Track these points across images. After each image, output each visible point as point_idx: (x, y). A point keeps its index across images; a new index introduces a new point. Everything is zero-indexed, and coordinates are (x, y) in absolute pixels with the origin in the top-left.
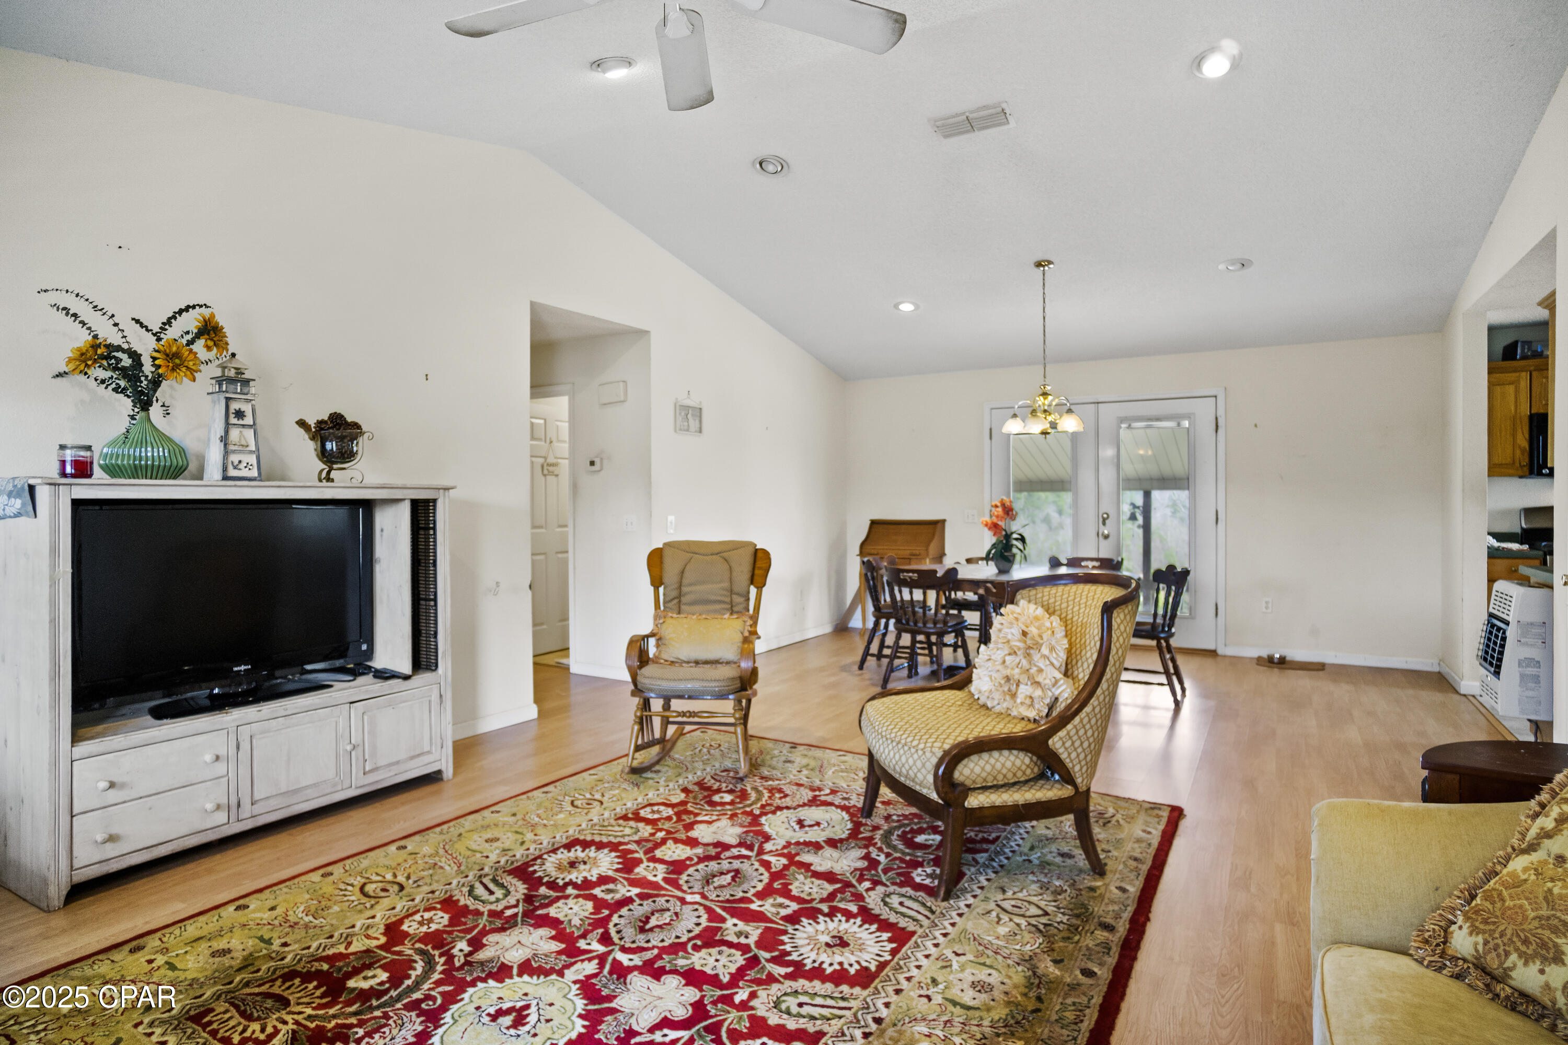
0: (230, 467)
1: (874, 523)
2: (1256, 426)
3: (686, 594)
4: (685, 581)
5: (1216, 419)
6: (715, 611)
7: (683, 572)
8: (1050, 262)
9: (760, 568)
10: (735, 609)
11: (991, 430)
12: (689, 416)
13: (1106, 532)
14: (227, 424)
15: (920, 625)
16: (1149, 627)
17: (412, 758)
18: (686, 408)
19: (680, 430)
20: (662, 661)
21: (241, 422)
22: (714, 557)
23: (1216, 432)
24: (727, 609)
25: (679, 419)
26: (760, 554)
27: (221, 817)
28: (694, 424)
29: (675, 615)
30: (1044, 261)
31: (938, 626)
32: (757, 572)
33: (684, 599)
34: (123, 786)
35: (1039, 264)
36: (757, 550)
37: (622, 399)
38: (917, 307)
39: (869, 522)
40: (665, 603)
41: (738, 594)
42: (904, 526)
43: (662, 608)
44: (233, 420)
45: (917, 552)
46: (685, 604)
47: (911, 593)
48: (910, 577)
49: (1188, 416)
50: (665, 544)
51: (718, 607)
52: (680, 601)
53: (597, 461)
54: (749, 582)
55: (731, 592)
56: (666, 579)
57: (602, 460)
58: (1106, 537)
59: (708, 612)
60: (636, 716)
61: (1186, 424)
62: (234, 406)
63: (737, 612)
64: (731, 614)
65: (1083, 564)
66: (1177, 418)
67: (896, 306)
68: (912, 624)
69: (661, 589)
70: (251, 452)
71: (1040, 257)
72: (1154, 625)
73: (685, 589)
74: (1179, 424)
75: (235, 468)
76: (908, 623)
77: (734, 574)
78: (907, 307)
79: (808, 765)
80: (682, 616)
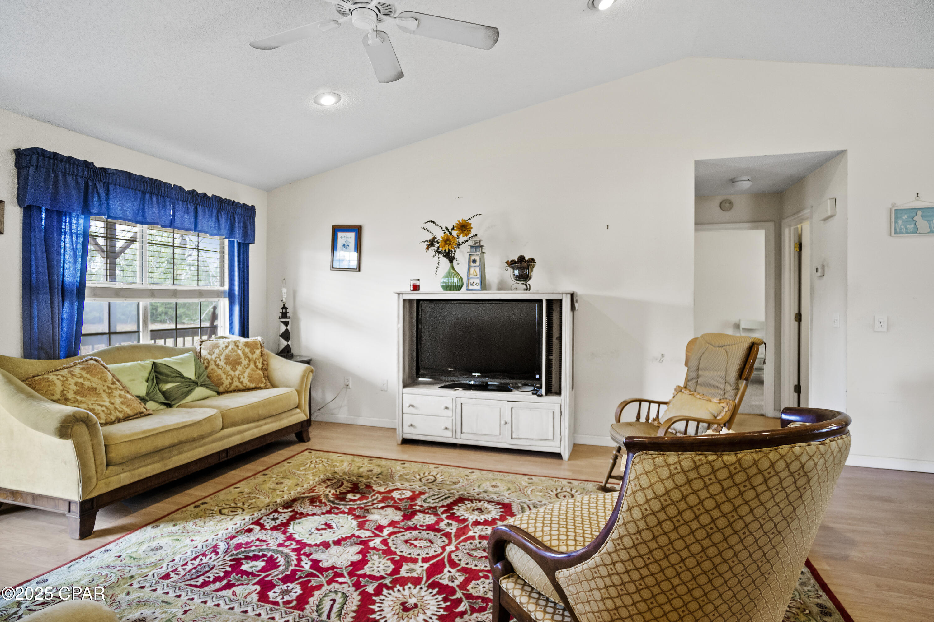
0: (470, 285)
6: (712, 394)
12: (917, 218)
14: (469, 265)
17: (541, 440)
18: (911, 211)
21: (475, 265)
22: (720, 348)
25: (898, 222)
27: (448, 434)
29: (686, 392)
32: (747, 365)
34: (417, 408)
40: (687, 381)
41: (728, 383)
44: (472, 264)
52: (697, 382)
53: (820, 268)
55: (725, 380)
59: (708, 394)
62: (473, 258)
64: (720, 399)
70: (478, 278)
73: (700, 372)
75: (472, 285)
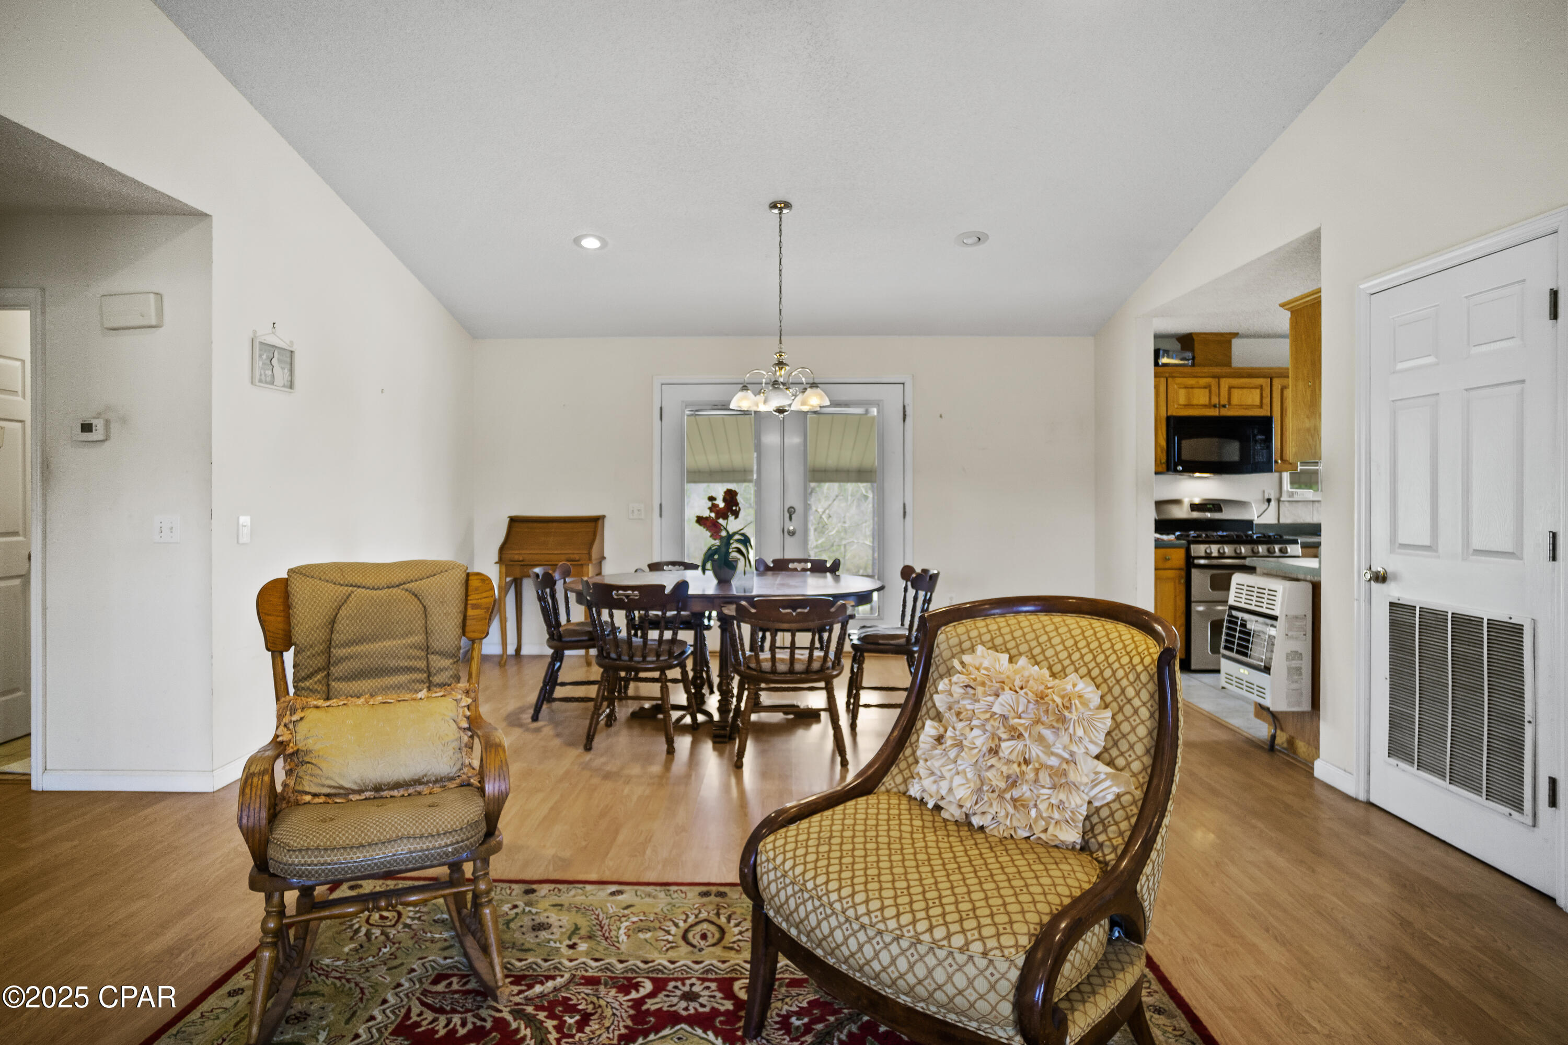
1: (513, 521)
2: (941, 416)
3: (341, 660)
4: (338, 638)
5: (904, 407)
6: (398, 687)
7: (333, 622)
8: (787, 205)
9: (475, 607)
10: (436, 679)
11: (661, 408)
12: (274, 361)
13: (791, 528)
15: (637, 659)
16: (903, 641)
18: (270, 349)
19: (260, 381)
20: (308, 798)
22: (394, 590)
23: (904, 421)
24: (421, 681)
25: (259, 364)
26: (474, 583)
28: (281, 375)
29: (320, 703)
30: (781, 203)
31: (662, 658)
32: (470, 612)
33: (336, 671)
35: (774, 206)
36: (468, 575)
37: (154, 322)
38: (604, 244)
39: (506, 522)
40: (295, 681)
41: (442, 654)
42: (555, 525)
43: (292, 691)
45: (577, 557)
46: (338, 679)
47: (611, 616)
48: (627, 596)
49: (877, 404)
50: (291, 571)
51: (403, 678)
52: (328, 674)
53: (98, 424)
54: (459, 631)
55: (427, 649)
56: (299, 634)
57: (107, 423)
58: (792, 534)
59: (385, 690)
60: (264, 929)
61: (874, 411)
63: (441, 685)
64: (429, 689)
65: (791, 566)
66: (866, 404)
67: (577, 241)
68: (626, 658)
69: (289, 657)
71: (780, 195)
72: (908, 638)
73: (338, 652)
74: (867, 412)
76: (619, 658)
77: (433, 620)
78: (591, 243)
79: (577, 928)
80: (333, 702)
